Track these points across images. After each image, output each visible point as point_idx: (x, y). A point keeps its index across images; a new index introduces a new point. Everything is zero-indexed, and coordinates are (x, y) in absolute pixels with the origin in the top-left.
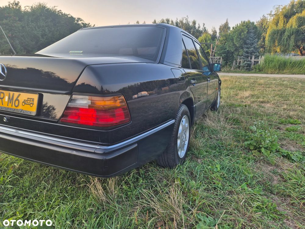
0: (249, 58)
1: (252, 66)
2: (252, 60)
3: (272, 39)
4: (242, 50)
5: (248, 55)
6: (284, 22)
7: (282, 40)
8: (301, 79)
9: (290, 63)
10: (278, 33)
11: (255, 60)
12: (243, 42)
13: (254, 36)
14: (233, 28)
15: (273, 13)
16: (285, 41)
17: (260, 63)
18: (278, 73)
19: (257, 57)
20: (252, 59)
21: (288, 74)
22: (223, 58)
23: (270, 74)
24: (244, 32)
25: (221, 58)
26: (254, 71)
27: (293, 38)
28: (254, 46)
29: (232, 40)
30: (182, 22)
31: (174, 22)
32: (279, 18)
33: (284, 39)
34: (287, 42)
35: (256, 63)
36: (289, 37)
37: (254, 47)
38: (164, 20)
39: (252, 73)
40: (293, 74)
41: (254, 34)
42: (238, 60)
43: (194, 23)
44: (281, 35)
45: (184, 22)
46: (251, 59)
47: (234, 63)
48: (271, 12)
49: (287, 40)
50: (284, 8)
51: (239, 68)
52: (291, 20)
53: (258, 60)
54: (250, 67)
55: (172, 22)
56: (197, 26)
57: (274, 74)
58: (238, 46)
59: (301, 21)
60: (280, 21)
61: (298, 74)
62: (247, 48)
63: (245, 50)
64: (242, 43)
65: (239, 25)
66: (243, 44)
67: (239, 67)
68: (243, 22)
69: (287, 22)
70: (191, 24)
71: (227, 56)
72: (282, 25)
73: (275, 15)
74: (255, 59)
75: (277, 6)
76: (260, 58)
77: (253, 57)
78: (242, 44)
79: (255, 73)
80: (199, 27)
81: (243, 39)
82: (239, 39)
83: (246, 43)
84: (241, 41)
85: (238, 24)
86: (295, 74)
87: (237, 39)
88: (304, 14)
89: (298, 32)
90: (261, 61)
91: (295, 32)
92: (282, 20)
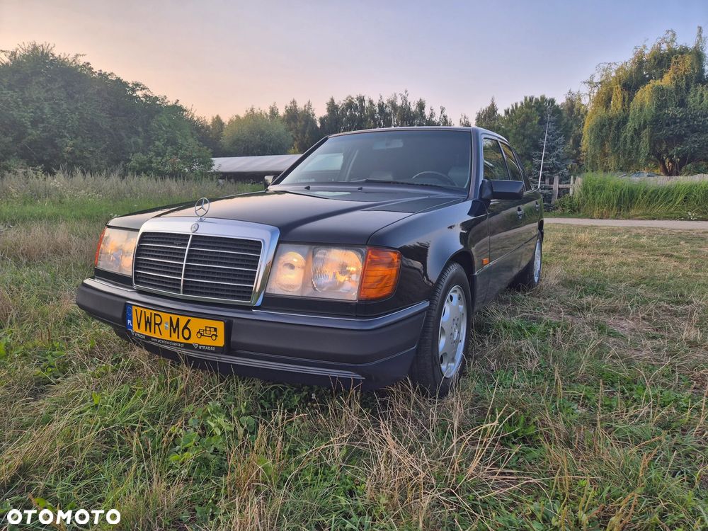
0: (547, 181)
1: (555, 200)
2: (553, 186)
3: (597, 137)
4: (528, 162)
5: (543, 174)
6: (624, 98)
7: (622, 139)
8: (680, 231)
9: (645, 193)
10: (610, 124)
11: (561, 186)
12: (531, 144)
13: (555, 131)
14: (505, 111)
15: (595, 80)
16: (628, 141)
17: (573, 194)
18: (616, 217)
19: (565, 179)
20: (553, 184)
21: (641, 219)
23: (597, 218)
24: (531, 121)
26: (559, 211)
27: (645, 133)
28: (557, 152)
30: (393, 104)
31: (376, 102)
32: (612, 89)
33: (626, 136)
34: (632, 144)
35: (563, 192)
36: (637, 132)
37: (557, 155)
38: (352, 99)
39: (555, 216)
40: (654, 219)
41: (554, 125)
43: (421, 106)
44: (618, 128)
45: (399, 103)
46: (551, 182)
48: (592, 77)
49: (632, 140)
50: (621, 68)
52: (638, 94)
53: (568, 186)
54: (550, 202)
55: (371, 102)
56: (427, 112)
57: (607, 218)
58: (519, 153)
59: (662, 96)
60: (614, 97)
61: (665, 218)
63: (536, 161)
64: (528, 146)
65: (519, 105)
66: (532, 148)
68: (528, 99)
69: (631, 99)
70: (413, 108)
72: (619, 106)
73: (600, 83)
74: (560, 183)
75: (606, 66)
76: (572, 182)
77: (556, 179)
78: (527, 149)
79: (563, 215)
80: (432, 116)
81: (530, 137)
82: (521, 138)
83: (537, 147)
84: (526, 140)
85: (516, 104)
86: (659, 219)
87: (517, 136)
88: (667, 81)
89: (657, 122)
90: (574, 189)
91: (651, 123)
92: (619, 96)
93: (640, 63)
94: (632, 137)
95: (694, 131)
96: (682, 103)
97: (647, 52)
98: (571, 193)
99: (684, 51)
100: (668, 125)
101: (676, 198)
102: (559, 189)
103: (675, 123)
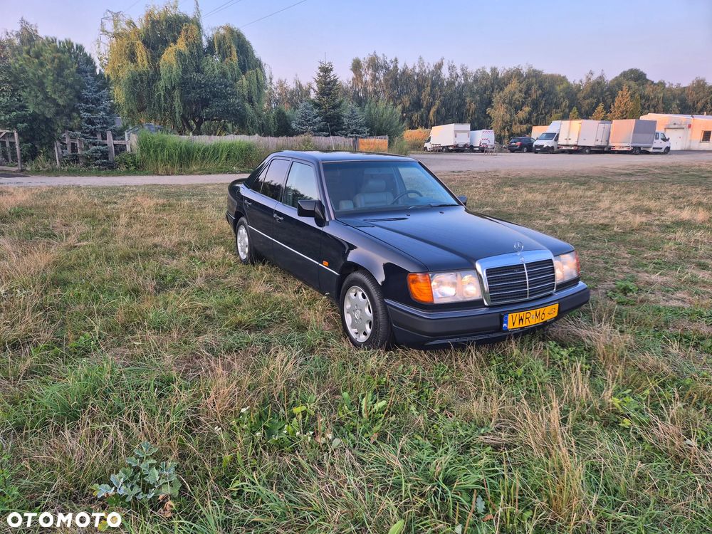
0: (99, 136)
1: (113, 156)
2: (107, 142)
4: (75, 115)
5: (95, 129)
7: (156, 97)
9: (199, 150)
10: (142, 81)
11: (116, 142)
12: (74, 93)
17: (131, 151)
18: (180, 173)
19: (119, 134)
20: (106, 139)
21: (201, 174)
22: (20, 134)
23: (164, 175)
25: (16, 134)
26: (123, 169)
27: (176, 93)
29: (41, 85)
32: (133, 44)
33: (159, 96)
35: (120, 149)
36: (169, 92)
39: (119, 174)
40: (210, 174)
42: (67, 141)
44: (149, 85)
46: (104, 138)
47: (57, 150)
49: (166, 100)
51: (76, 163)
53: (123, 143)
54: (107, 159)
57: (173, 174)
58: (62, 103)
60: (139, 54)
61: (218, 172)
62: (88, 110)
63: (85, 115)
64: (71, 97)
66: (76, 99)
67: (75, 159)
71: (32, 129)
74: (114, 139)
76: (126, 138)
77: (109, 135)
78: (71, 100)
79: (128, 173)
81: (71, 86)
82: (62, 86)
83: (80, 98)
84: (68, 91)
86: (214, 174)
87: (57, 84)
88: (181, 45)
89: (184, 84)
90: (131, 145)
91: (180, 84)
92: (144, 53)
93: (154, 23)
94: (164, 96)
95: (214, 97)
96: (199, 70)
97: (156, 12)
98: (128, 149)
99: (186, 20)
100: (194, 88)
101: (221, 155)
102: (115, 145)
103: (200, 87)
